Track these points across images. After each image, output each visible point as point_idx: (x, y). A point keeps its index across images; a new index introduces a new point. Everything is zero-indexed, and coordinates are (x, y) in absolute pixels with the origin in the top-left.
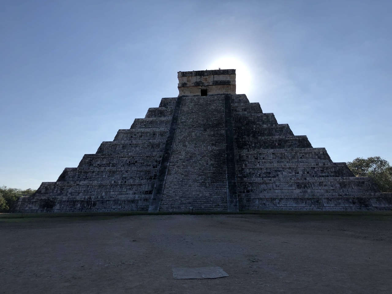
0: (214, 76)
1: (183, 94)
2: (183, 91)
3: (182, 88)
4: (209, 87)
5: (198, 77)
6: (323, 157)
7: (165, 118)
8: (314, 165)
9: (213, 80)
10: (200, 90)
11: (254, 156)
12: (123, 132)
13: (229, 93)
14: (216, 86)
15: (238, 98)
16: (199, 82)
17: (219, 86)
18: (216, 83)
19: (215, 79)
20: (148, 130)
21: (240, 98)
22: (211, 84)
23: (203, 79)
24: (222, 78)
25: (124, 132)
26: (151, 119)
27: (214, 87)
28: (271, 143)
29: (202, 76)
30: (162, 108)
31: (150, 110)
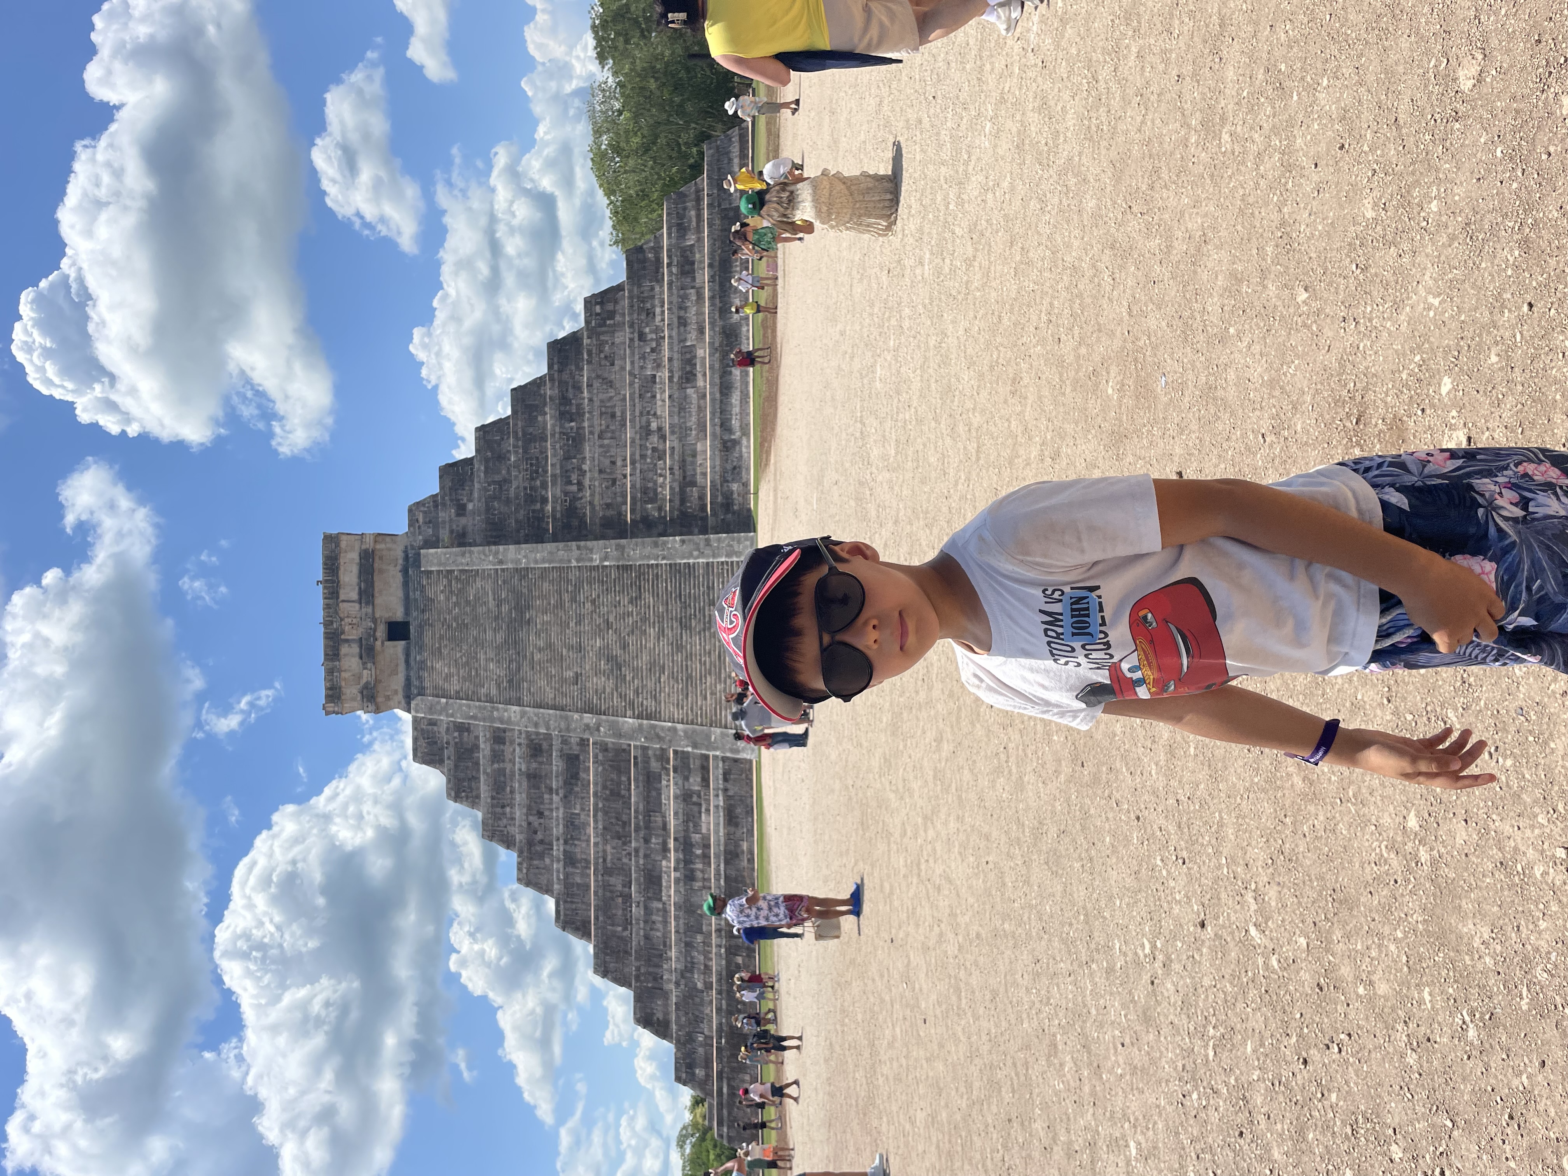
0: (343, 601)
1: (400, 696)
2: (388, 698)
3: (380, 699)
4: (377, 615)
5: (344, 649)
6: (610, 307)
7: (482, 746)
8: (633, 333)
9: (357, 606)
10: (388, 643)
11: (607, 488)
12: (525, 871)
13: (400, 554)
14: (376, 594)
15: (419, 527)
16: (361, 647)
17: (378, 585)
18: (367, 595)
19: (354, 595)
20: (520, 798)
21: (421, 520)
22: (370, 610)
23: (352, 634)
24: (349, 576)
25: (525, 865)
26: (484, 789)
27: (378, 601)
28: (568, 440)
29: (343, 637)
30: (449, 758)
31: (453, 794)
